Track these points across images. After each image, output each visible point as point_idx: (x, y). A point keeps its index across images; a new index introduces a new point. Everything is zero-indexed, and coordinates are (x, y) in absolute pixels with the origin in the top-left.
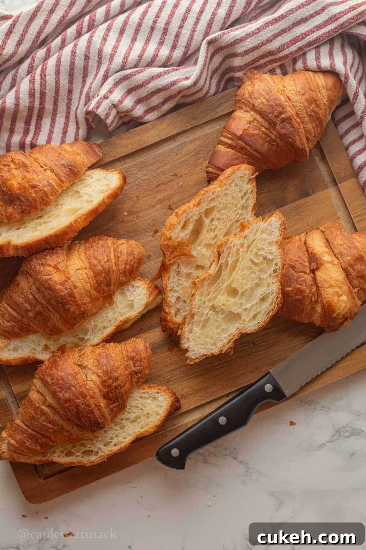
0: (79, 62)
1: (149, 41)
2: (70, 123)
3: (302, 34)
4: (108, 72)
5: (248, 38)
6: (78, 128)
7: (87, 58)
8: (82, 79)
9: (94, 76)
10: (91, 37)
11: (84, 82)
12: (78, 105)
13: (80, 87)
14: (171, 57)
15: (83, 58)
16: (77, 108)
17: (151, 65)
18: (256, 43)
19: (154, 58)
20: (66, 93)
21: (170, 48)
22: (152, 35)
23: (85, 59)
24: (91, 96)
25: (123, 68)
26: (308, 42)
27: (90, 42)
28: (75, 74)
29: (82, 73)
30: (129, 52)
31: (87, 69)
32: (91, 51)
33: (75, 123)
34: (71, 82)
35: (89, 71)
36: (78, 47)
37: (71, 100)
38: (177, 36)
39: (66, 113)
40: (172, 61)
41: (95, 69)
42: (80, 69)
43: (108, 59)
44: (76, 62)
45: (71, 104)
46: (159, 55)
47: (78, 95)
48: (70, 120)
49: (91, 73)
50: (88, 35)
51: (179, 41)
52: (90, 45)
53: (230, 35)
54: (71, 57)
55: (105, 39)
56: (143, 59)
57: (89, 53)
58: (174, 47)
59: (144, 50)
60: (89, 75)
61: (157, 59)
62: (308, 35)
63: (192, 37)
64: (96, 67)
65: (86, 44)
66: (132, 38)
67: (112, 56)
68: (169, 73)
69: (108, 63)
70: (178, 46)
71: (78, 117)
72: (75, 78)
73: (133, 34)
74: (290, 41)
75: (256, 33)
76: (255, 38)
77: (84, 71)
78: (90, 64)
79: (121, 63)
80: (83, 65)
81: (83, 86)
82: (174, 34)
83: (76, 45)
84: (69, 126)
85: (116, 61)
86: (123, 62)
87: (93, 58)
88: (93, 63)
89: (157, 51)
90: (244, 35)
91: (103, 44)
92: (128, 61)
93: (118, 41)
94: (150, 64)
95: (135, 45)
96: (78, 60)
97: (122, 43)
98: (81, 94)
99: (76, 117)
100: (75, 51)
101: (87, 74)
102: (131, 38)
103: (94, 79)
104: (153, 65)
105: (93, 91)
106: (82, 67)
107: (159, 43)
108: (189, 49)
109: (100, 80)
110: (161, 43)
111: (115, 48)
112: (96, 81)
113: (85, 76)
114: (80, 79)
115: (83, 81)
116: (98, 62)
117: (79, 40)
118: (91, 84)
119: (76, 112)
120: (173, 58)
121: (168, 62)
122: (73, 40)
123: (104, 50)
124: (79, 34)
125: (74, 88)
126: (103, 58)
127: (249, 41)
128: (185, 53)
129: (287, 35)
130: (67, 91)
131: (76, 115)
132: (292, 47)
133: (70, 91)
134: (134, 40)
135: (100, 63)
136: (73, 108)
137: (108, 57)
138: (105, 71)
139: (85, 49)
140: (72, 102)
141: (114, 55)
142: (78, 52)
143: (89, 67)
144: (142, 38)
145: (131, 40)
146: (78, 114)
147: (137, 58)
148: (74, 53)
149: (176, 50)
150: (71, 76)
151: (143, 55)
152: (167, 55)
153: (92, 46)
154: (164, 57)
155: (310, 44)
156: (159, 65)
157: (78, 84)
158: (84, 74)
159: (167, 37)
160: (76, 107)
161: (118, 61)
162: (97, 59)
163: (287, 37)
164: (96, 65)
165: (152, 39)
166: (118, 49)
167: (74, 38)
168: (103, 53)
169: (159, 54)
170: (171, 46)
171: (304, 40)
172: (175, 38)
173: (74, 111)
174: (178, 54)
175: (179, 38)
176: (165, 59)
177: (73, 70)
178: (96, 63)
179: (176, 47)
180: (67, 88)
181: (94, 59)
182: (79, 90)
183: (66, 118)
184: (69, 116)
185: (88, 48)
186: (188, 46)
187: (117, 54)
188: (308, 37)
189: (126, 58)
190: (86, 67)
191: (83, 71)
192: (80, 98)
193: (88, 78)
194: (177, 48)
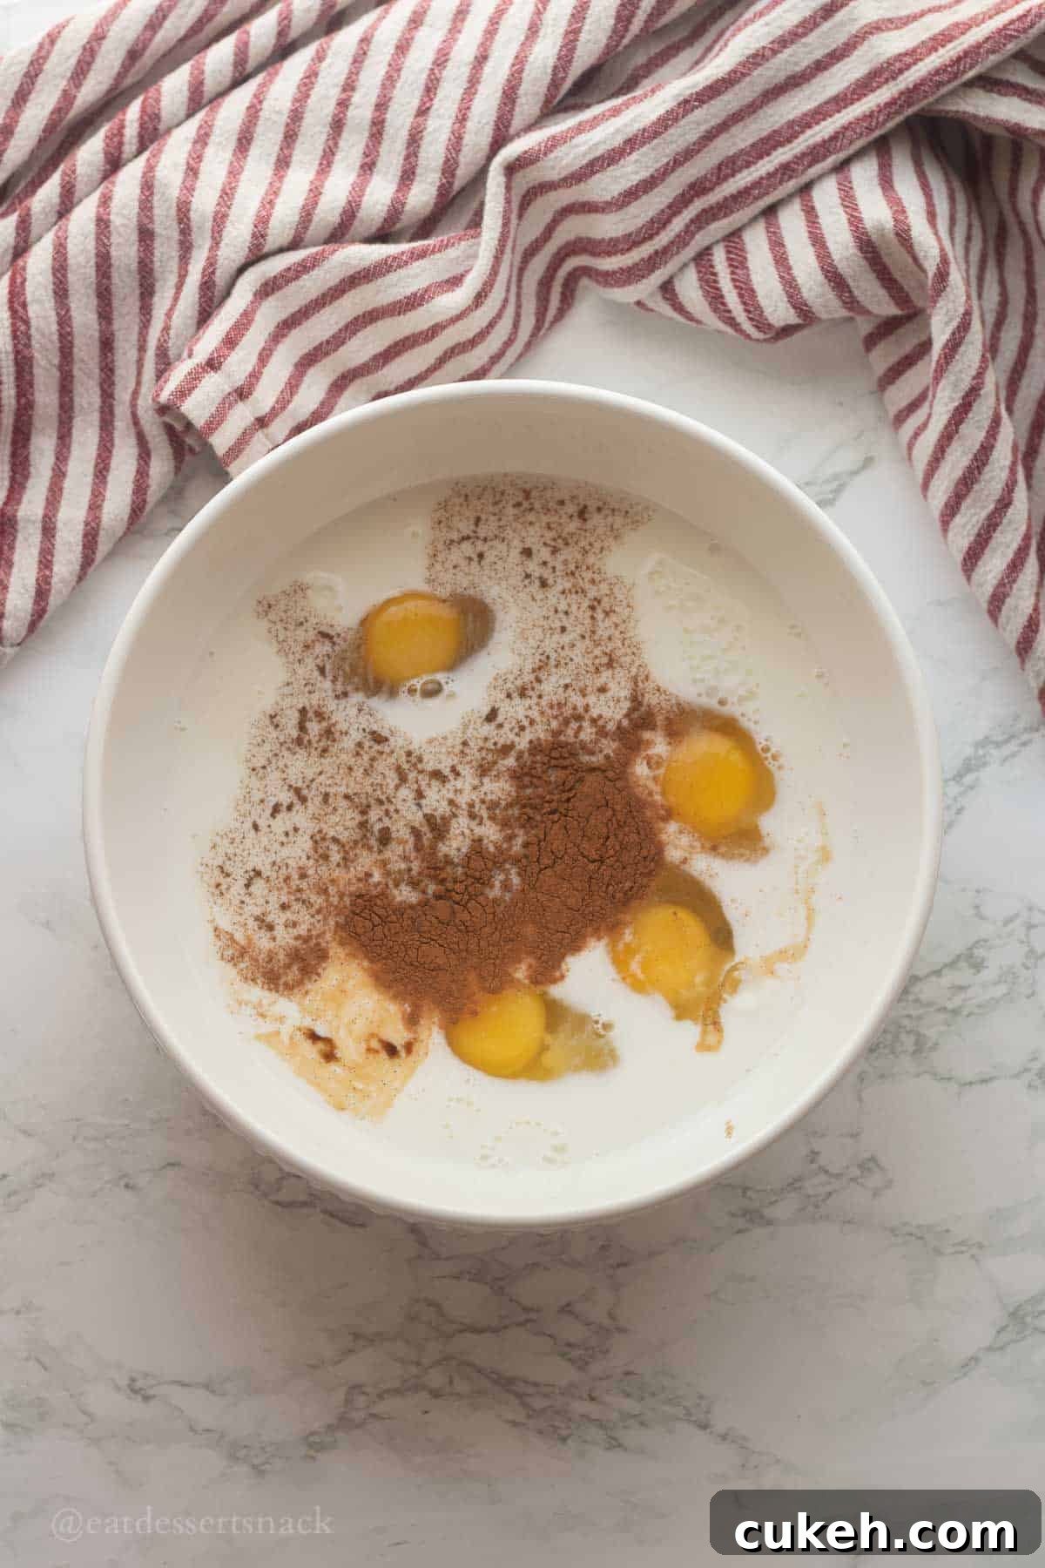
0: (125, 251)
1: (329, 164)
2: (117, 441)
3: (791, 124)
4: (213, 273)
5: (632, 150)
6: (144, 455)
7: (146, 235)
8: (138, 304)
9: (173, 291)
10: (150, 168)
11: (146, 310)
12: (138, 383)
13: (136, 328)
14: (403, 205)
15: (134, 237)
16: (136, 394)
17: (343, 235)
18: (658, 165)
19: (350, 214)
20: (95, 350)
21: (397, 179)
22: (336, 144)
23: (140, 241)
24: (172, 353)
25: (256, 256)
26: (808, 147)
27: (148, 186)
28: (113, 288)
29: (136, 284)
30: (269, 203)
31: (152, 270)
32: (156, 211)
33: (133, 441)
34: (105, 313)
35: (157, 274)
36: (115, 204)
37: (112, 370)
38: (414, 140)
39: (102, 412)
40: (405, 220)
41: (174, 265)
42: (130, 271)
43: (208, 234)
44: (114, 252)
45: (113, 384)
46: (364, 205)
47: (133, 354)
48: (116, 434)
49: (165, 280)
50: (141, 162)
51: (422, 154)
52: (152, 194)
53: (577, 146)
54: (98, 239)
55: (192, 171)
56: (316, 219)
57: (152, 221)
58: (408, 176)
59: (315, 193)
60: (158, 285)
61: (359, 215)
62: (810, 127)
63: (460, 138)
64: (177, 259)
65: (138, 191)
66: (278, 160)
67: (220, 220)
68: (399, 267)
69: (208, 244)
70: (418, 171)
71: (142, 422)
72: (116, 303)
73: (277, 148)
74: (753, 145)
75: (656, 134)
76: (653, 149)
77: (143, 277)
78: (157, 253)
79: (249, 238)
80: (137, 260)
81: (145, 325)
82: (404, 134)
83: (106, 201)
84: (115, 452)
85: (235, 233)
86: (254, 235)
87: (164, 233)
88: (165, 251)
89: (358, 190)
90: (618, 141)
91: (189, 189)
92: (269, 231)
93: (234, 173)
94: (339, 234)
95: (286, 180)
96: (118, 244)
97: (244, 177)
98: (142, 349)
99: (136, 422)
100: (105, 217)
101: (152, 286)
102: (273, 159)
103: (176, 299)
104: (347, 237)
105: (177, 336)
106: (134, 266)
107: (362, 167)
108: (453, 176)
109: (190, 299)
110: (368, 166)
111: (227, 195)
112: (181, 305)
113: (147, 291)
114: (134, 304)
115: (142, 308)
116: (182, 243)
117: (113, 183)
118: (169, 315)
119: (133, 405)
120: (407, 208)
121: (394, 224)
122: (95, 184)
123: (193, 206)
124: (114, 164)
125: (117, 333)
126: (195, 229)
127: (636, 161)
128: (443, 191)
129: (745, 126)
130: (97, 344)
131: (134, 415)
132: (761, 163)
133: (107, 344)
134: (283, 163)
135: (186, 248)
136: (123, 395)
137: (209, 225)
138: (204, 270)
139: (136, 210)
140: (117, 379)
141: (225, 216)
142: (116, 220)
143: (157, 265)
144: (308, 157)
145: (273, 167)
146: (140, 412)
147: (297, 218)
148: (103, 224)
149: (415, 183)
150: (104, 295)
151: (314, 208)
152: (389, 202)
153: (156, 198)
154: (379, 207)
155: (815, 154)
156: (366, 235)
157: (127, 318)
158: (141, 285)
159: (384, 148)
160: (130, 391)
161: (238, 235)
162: (176, 235)
163: (744, 136)
164: (175, 254)
165: (338, 157)
166: (237, 196)
167: (98, 176)
168: (192, 215)
169: (365, 199)
170: (399, 174)
171: (796, 142)
172: (407, 148)
173: (128, 404)
174: (422, 196)
175: (418, 147)
176: (383, 214)
177: (109, 278)
178: (176, 246)
179: (413, 173)
180: (97, 335)
181: (169, 238)
182: (134, 337)
183: (102, 429)
184: (112, 422)
185: (146, 206)
186: (449, 168)
187: (234, 212)
188: (809, 132)
189: (262, 222)
190: (146, 265)
191: (138, 276)
192: (140, 363)
193: (156, 299)
194: (418, 178)
